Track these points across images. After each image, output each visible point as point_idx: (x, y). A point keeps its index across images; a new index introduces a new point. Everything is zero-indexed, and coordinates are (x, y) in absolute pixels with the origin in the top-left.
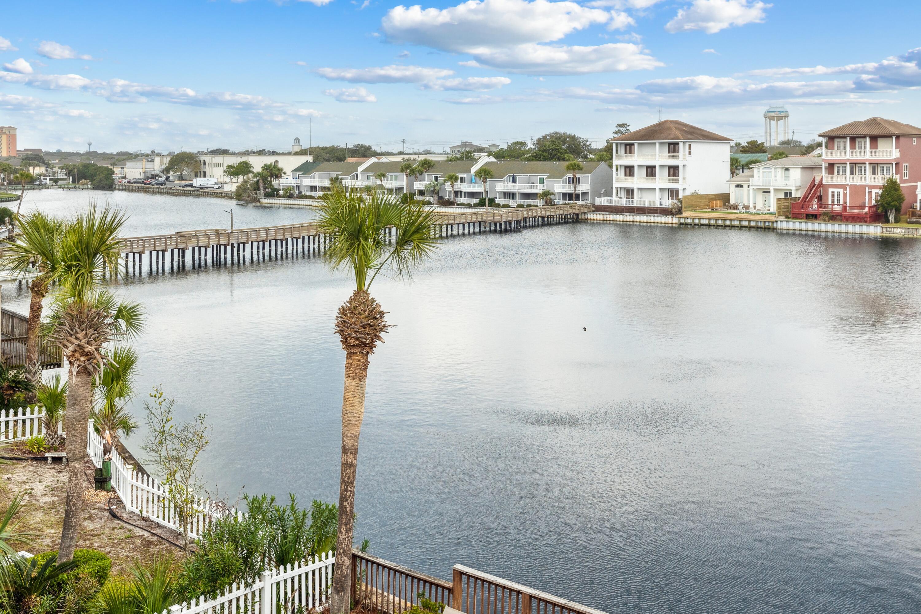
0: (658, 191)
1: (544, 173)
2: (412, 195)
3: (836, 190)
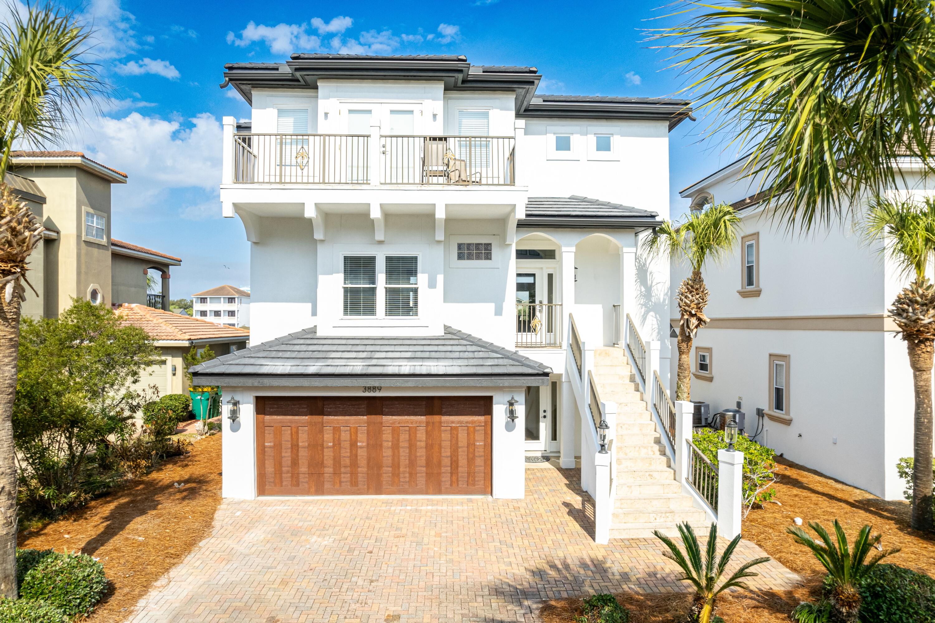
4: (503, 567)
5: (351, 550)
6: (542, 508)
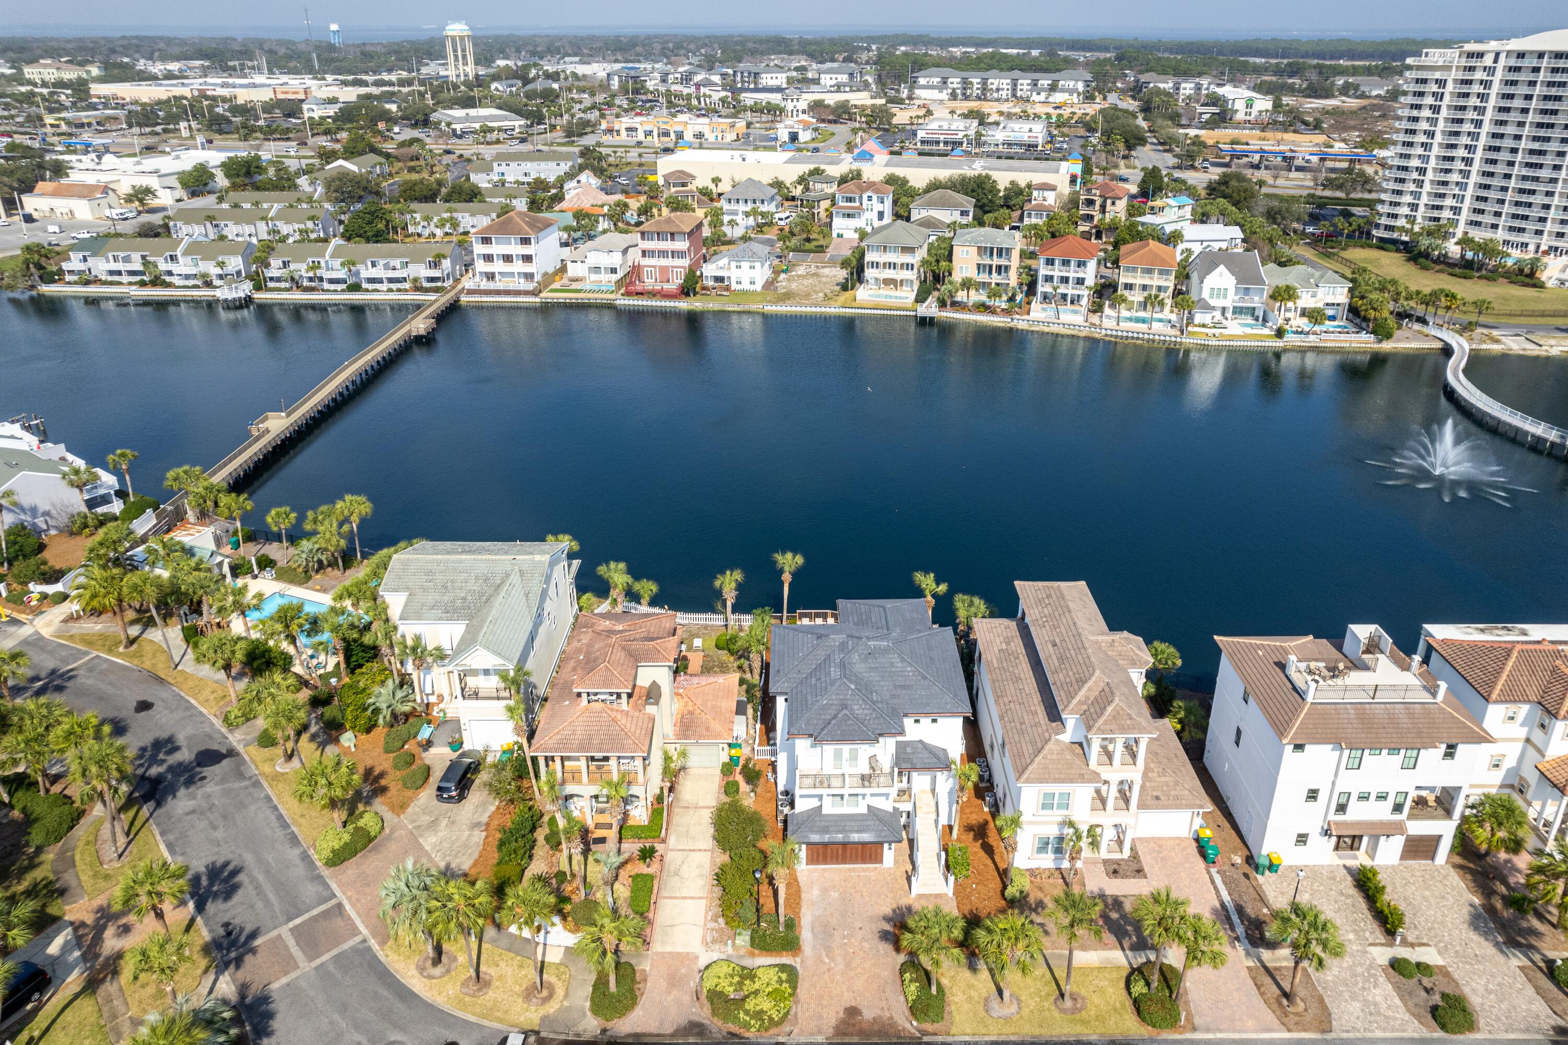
0: (517, 276)
2: (265, 281)
3: (649, 270)
4: (885, 908)
5: (844, 899)
6: (899, 874)
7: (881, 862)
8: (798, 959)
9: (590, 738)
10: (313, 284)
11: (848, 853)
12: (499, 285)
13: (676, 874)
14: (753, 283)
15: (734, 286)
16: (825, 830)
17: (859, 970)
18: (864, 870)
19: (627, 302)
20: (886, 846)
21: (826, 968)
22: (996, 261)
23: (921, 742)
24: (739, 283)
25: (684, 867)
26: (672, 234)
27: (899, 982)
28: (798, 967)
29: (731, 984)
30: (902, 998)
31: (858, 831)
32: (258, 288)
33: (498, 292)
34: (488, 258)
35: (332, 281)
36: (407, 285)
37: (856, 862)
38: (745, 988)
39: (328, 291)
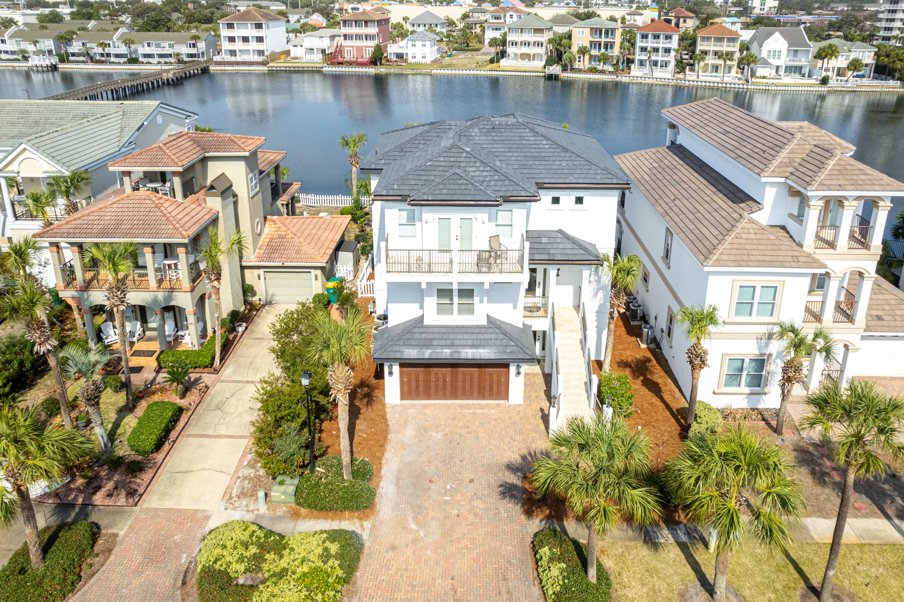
0: (251, 52)
1: (171, 40)
2: (68, 56)
3: (349, 49)
4: (511, 454)
5: (450, 442)
6: (530, 412)
7: (506, 397)
8: (367, 524)
9: (120, 223)
10: (103, 59)
11: (460, 383)
12: (239, 58)
13: (218, 408)
14: (424, 57)
15: (410, 60)
16: (428, 344)
17: (465, 542)
18: (481, 407)
19: (330, 69)
20: (513, 369)
21: (410, 537)
22: (603, 39)
23: (560, 231)
24: (414, 57)
25: (233, 400)
26: (366, 22)
27: (531, 563)
28: (365, 536)
29: (241, 559)
30: (536, 591)
31: (472, 346)
32: (62, 60)
33: (238, 63)
34: (232, 39)
35: (117, 56)
36: (172, 60)
37: (470, 397)
38: (265, 566)
39: (113, 63)
